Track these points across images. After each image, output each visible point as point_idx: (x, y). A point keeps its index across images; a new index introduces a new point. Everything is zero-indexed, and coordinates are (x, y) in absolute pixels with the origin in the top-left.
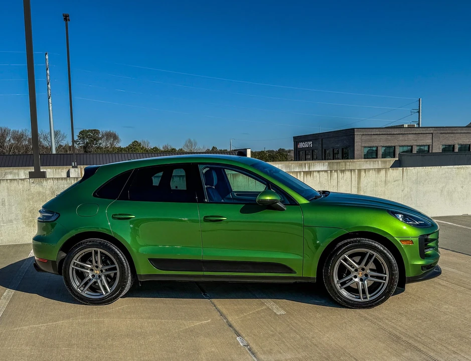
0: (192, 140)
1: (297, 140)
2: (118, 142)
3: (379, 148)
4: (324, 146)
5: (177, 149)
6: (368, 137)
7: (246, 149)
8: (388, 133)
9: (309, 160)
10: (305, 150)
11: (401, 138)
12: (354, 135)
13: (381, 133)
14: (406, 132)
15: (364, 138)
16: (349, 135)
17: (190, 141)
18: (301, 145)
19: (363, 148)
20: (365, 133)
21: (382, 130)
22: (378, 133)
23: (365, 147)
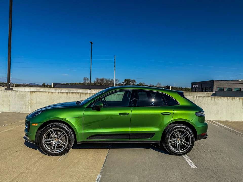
0: (160, 83)
1: (193, 84)
2: (136, 83)
3: (224, 88)
4: (202, 87)
5: (155, 86)
6: (219, 84)
7: (169, 86)
8: (229, 83)
9: (197, 91)
10: (195, 88)
11: (235, 85)
12: (213, 83)
13: (226, 82)
14: (237, 83)
15: (218, 84)
16: (211, 83)
17: (159, 83)
18: (194, 86)
19: (217, 88)
20: (218, 82)
21: (226, 81)
22: (224, 82)
23: (218, 88)
